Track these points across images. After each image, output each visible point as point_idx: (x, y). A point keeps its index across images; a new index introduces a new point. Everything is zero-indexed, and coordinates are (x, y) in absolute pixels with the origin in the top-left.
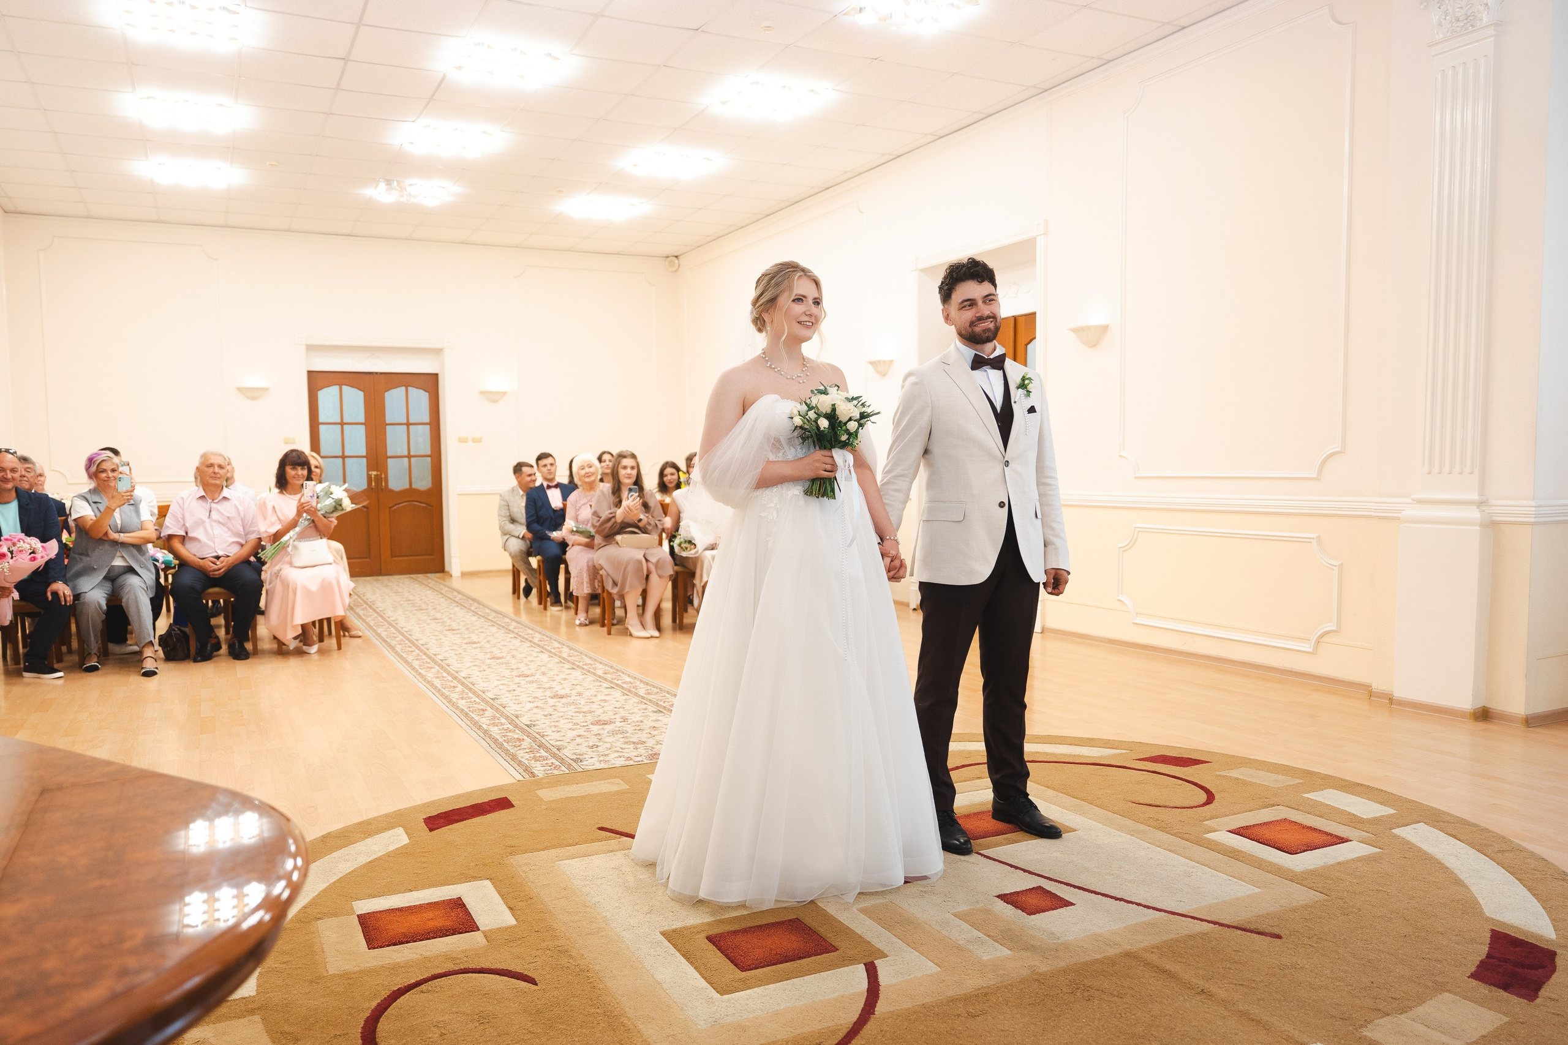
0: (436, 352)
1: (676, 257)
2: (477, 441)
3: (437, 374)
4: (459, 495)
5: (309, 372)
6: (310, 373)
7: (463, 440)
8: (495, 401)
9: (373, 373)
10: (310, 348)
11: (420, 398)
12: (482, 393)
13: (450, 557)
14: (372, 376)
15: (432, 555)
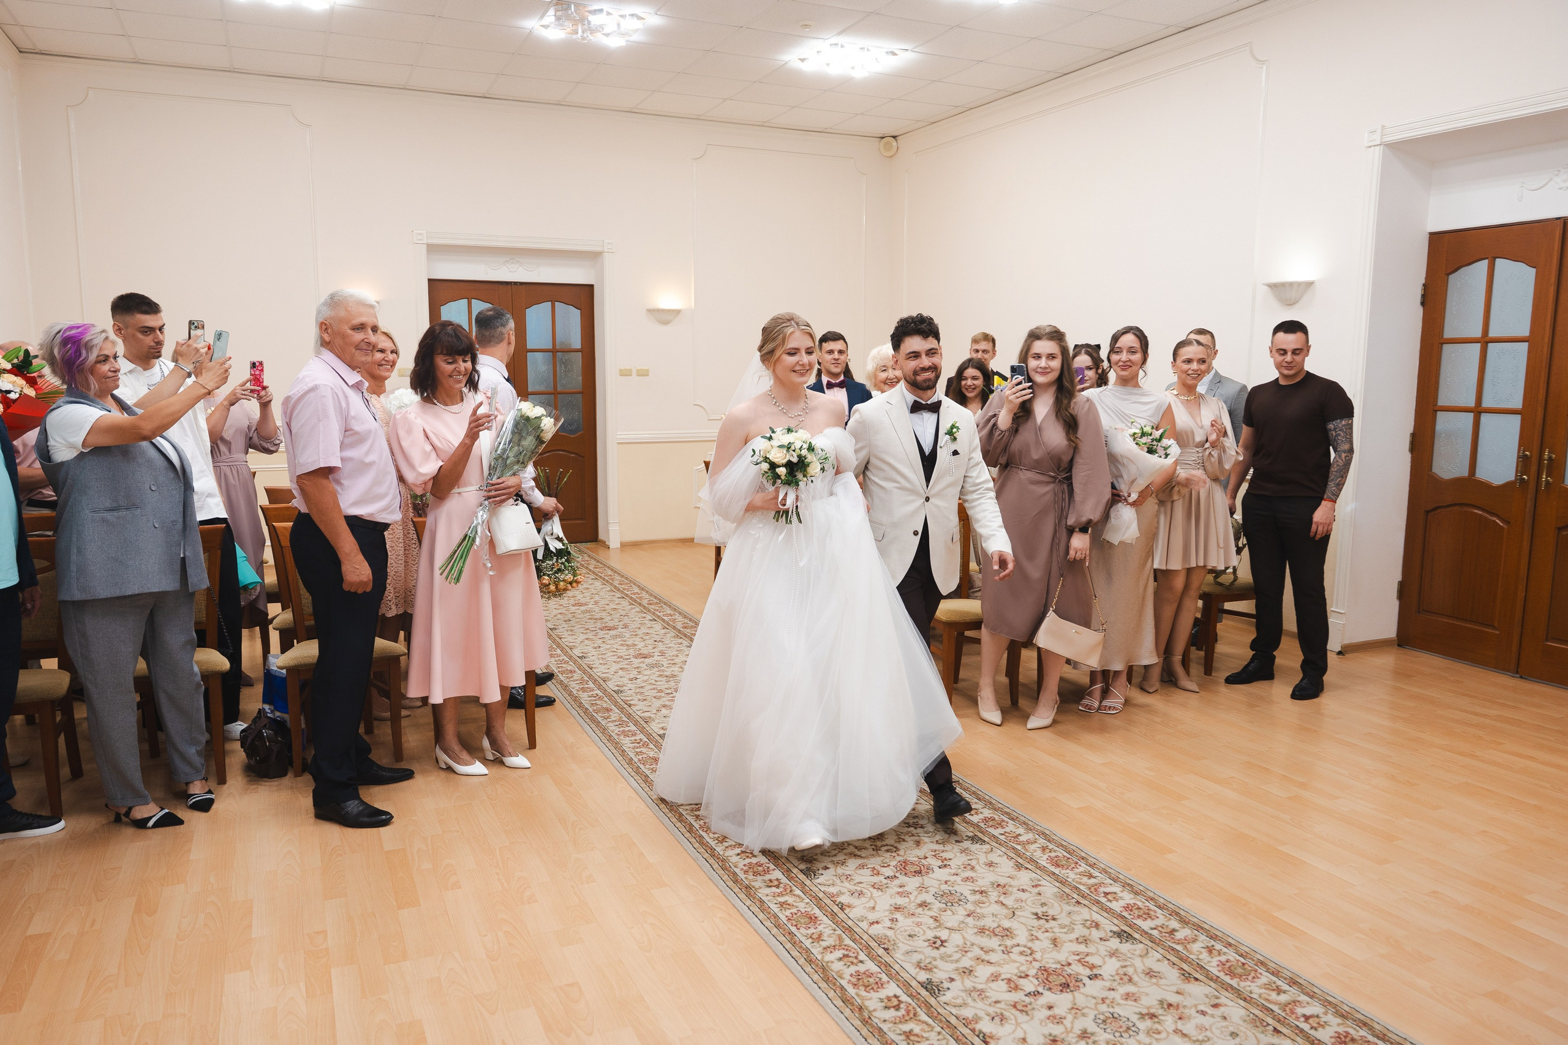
0: (593, 257)
1: (894, 137)
2: (643, 373)
3: (592, 286)
4: (619, 443)
5: (429, 280)
6: (432, 282)
7: (625, 373)
8: (666, 323)
9: (511, 283)
10: (434, 250)
11: (570, 317)
12: (649, 311)
13: (607, 523)
14: (509, 287)
15: (581, 519)
